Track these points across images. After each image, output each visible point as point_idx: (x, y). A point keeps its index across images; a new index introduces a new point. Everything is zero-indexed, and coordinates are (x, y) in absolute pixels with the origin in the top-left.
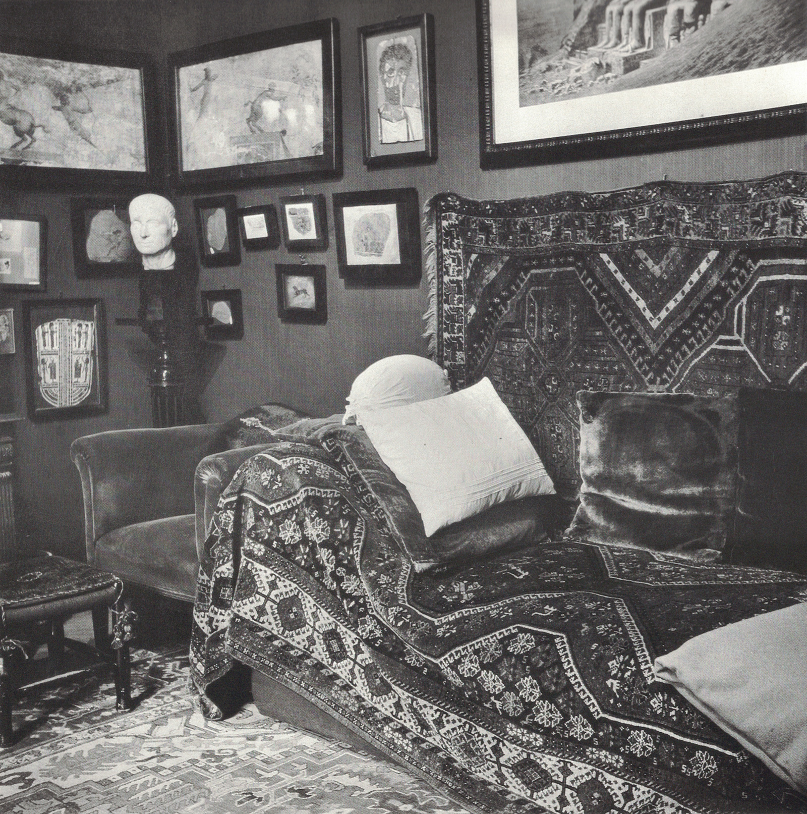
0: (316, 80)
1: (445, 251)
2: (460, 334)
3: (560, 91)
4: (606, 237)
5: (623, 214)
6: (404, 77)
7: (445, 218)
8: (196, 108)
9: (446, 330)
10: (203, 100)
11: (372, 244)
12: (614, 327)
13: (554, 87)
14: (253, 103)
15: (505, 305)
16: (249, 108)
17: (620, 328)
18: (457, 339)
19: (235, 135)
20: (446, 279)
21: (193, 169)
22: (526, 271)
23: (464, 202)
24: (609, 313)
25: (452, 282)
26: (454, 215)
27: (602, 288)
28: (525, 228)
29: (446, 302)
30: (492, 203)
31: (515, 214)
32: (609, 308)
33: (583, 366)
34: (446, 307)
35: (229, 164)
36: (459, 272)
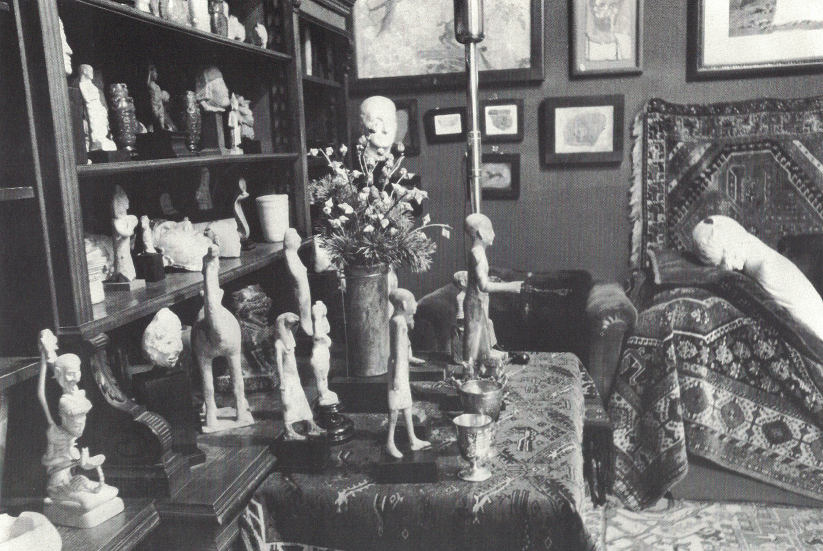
0: (522, 8)
1: (650, 141)
2: (662, 201)
3: (765, 28)
4: (798, 130)
5: (814, 114)
6: (616, 10)
7: (651, 117)
8: (375, 25)
9: (650, 198)
10: (384, 19)
11: (585, 137)
12: (803, 190)
13: (760, 24)
14: (447, 24)
15: (710, 178)
16: (443, 27)
17: (808, 190)
18: (659, 205)
19: (424, 50)
20: (650, 161)
21: (371, 77)
22: (727, 154)
23: (668, 105)
24: (800, 181)
25: (655, 163)
26: (658, 114)
27: (794, 164)
28: (728, 125)
29: (650, 178)
30: (696, 106)
31: (718, 114)
32: (800, 177)
33: (776, 218)
34: (649, 182)
35: (417, 74)
36: (661, 156)
